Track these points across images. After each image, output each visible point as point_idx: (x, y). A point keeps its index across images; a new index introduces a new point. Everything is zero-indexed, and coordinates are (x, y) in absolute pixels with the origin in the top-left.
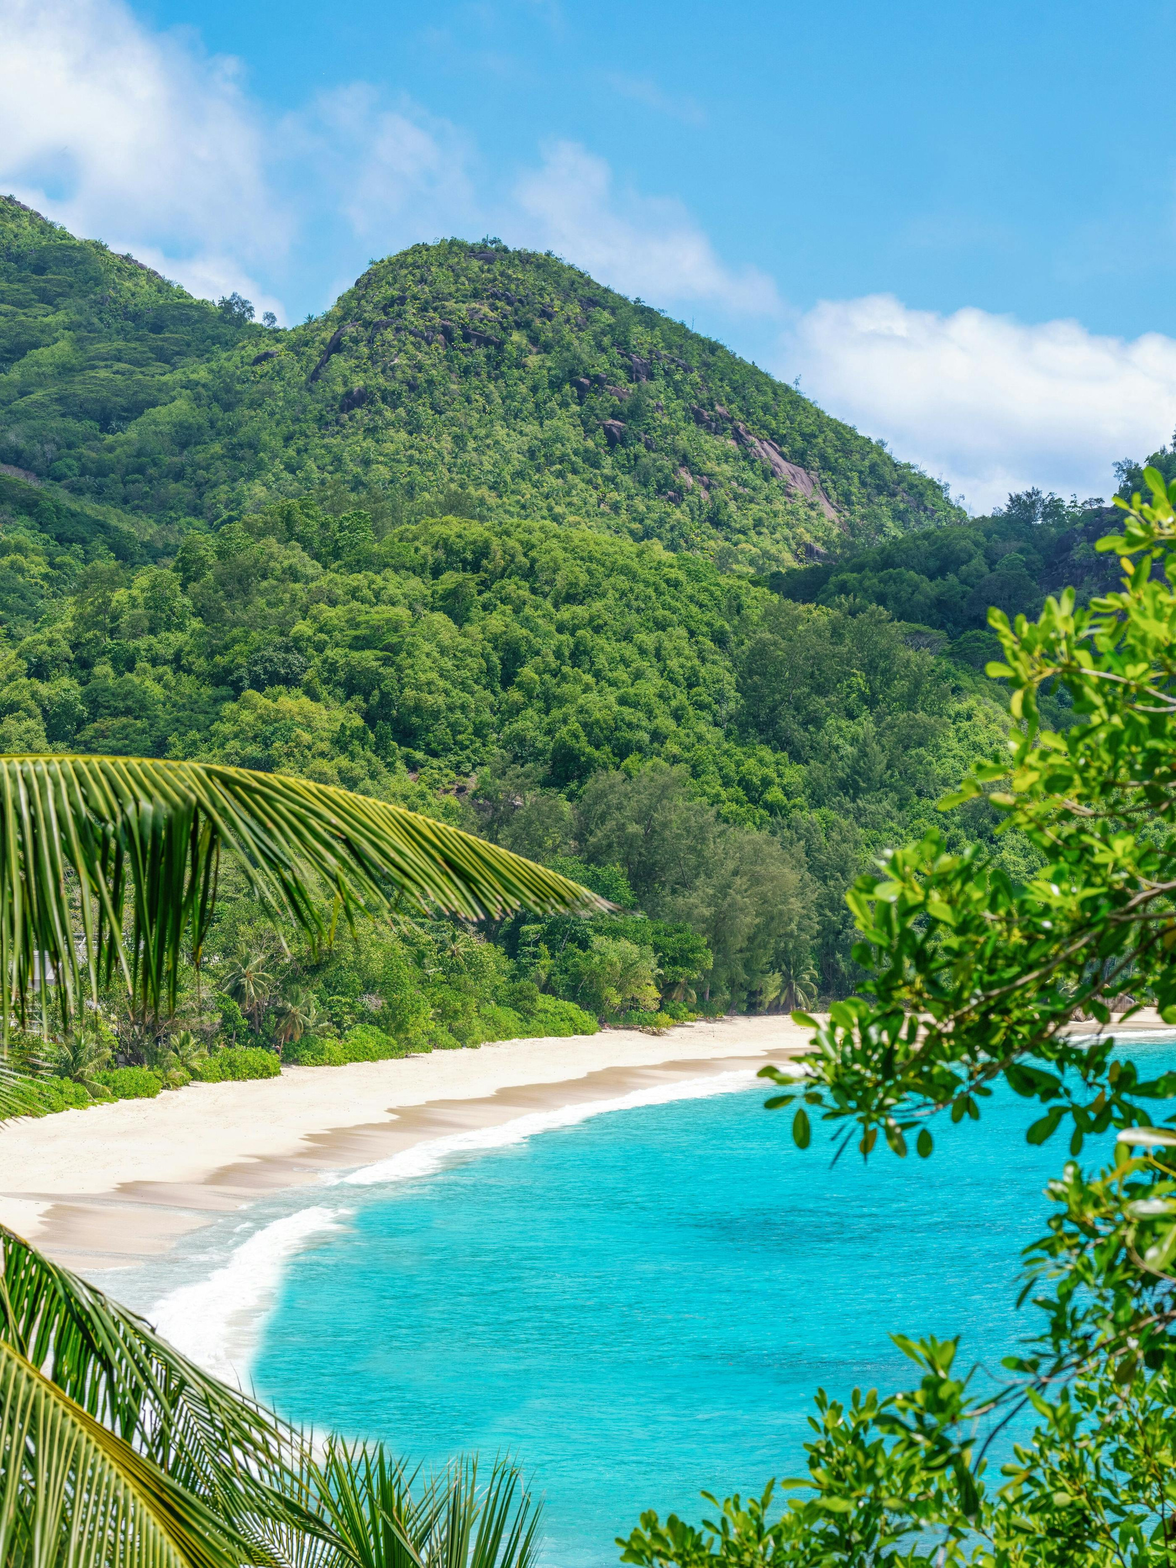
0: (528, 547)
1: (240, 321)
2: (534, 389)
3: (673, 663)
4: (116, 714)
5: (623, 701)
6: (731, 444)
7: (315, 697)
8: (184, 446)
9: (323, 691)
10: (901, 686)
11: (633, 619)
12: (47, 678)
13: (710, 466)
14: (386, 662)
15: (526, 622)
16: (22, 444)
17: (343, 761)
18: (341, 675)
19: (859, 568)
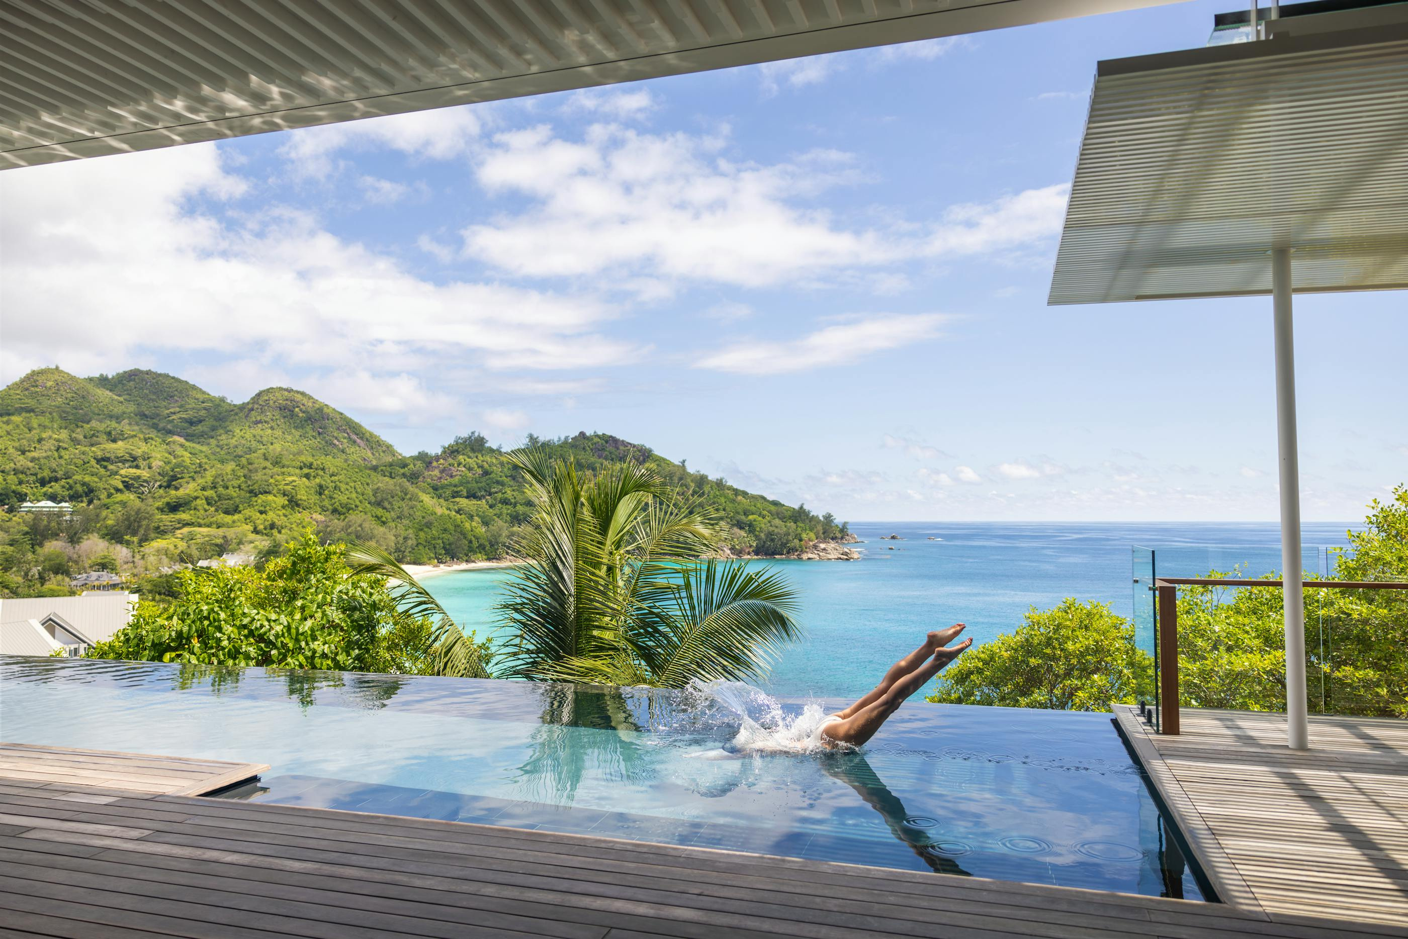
0: (322, 464)
1: (224, 401)
2: (301, 422)
3: (359, 490)
4: (226, 500)
5: (348, 498)
6: (346, 435)
7: (275, 496)
8: (213, 430)
9: (278, 495)
10: (408, 496)
11: (348, 480)
12: (206, 491)
13: (342, 440)
14: (293, 489)
15: (324, 480)
16: (171, 428)
17: (284, 511)
18: (282, 492)
19: (385, 466)
